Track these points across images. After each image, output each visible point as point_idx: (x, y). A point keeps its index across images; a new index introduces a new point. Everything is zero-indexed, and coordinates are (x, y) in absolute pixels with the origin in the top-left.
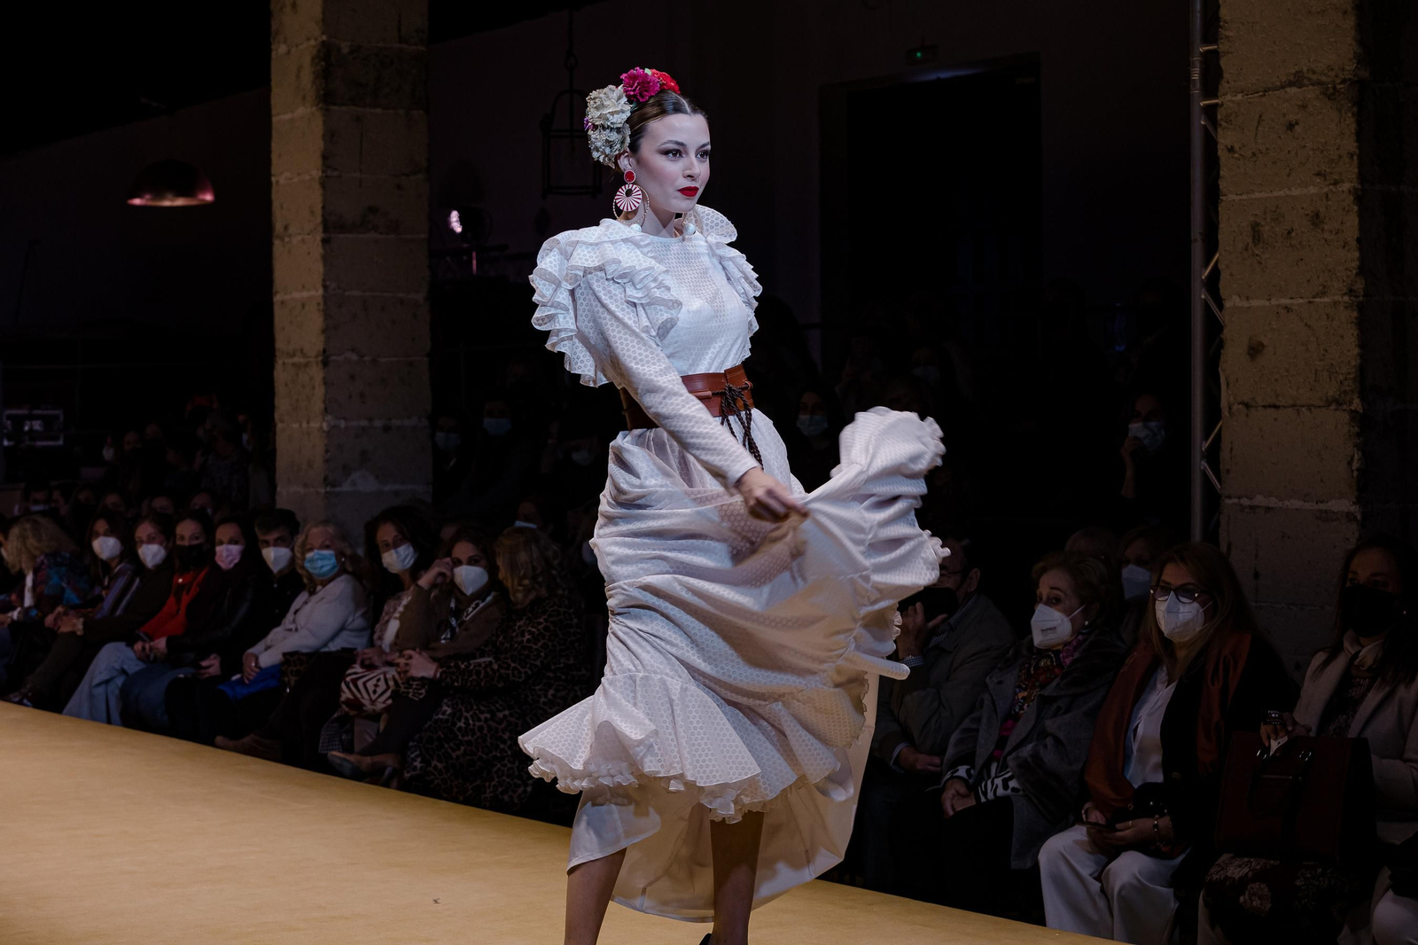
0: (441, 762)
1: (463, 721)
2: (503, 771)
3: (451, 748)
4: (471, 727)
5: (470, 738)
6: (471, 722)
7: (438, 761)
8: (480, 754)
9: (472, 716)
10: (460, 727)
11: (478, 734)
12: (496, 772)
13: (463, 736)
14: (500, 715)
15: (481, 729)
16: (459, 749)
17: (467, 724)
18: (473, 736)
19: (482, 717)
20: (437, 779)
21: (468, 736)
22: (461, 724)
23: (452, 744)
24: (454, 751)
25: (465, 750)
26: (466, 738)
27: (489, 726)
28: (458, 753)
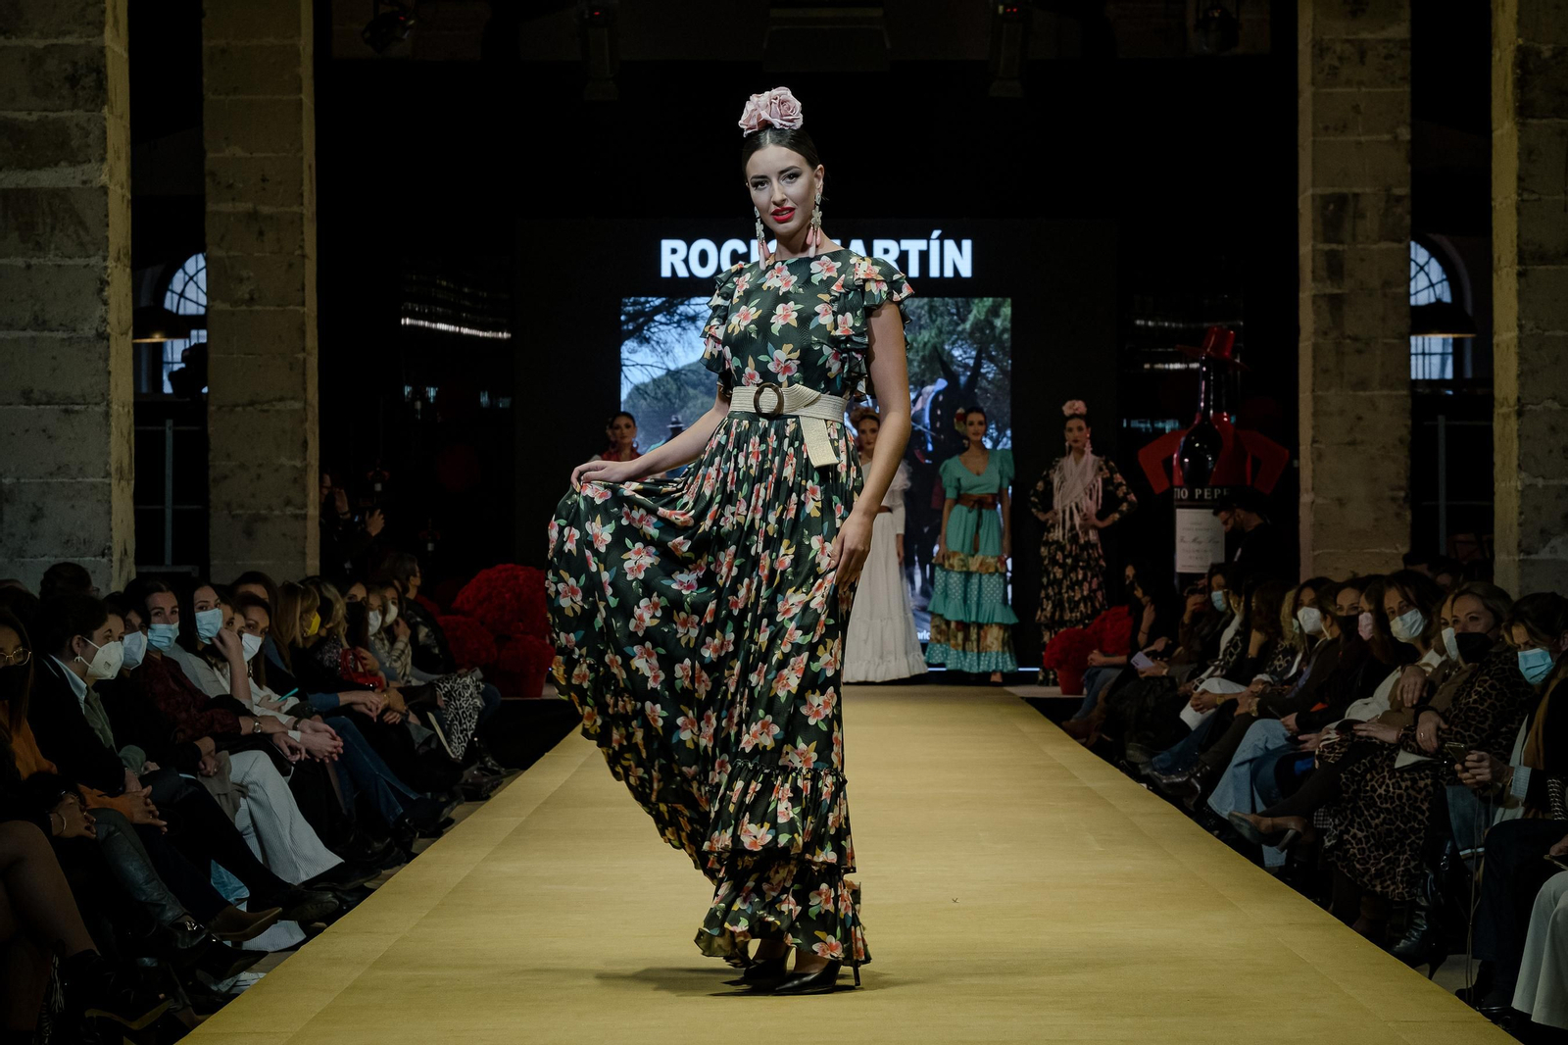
0: (1362, 831)
1: (1384, 787)
2: (1418, 844)
3: (1371, 815)
4: (1391, 794)
5: (1388, 805)
6: (1391, 789)
7: (1358, 829)
8: (1398, 823)
9: (1393, 784)
10: (1380, 794)
11: (1397, 803)
12: (1409, 845)
13: (1382, 803)
14: (1422, 784)
15: (1400, 797)
16: (1378, 817)
17: (1387, 791)
18: (1391, 804)
19: (1403, 785)
20: (1354, 848)
21: (1387, 803)
22: (1381, 791)
23: (1372, 812)
24: (1373, 818)
25: (1384, 819)
26: (1384, 806)
27: (1409, 795)
28: (1377, 821)
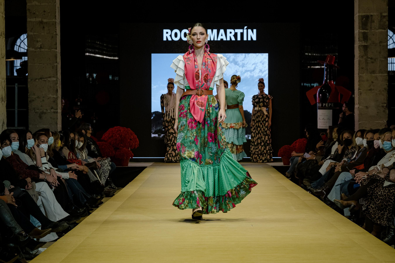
1: (380, 192)
2: (391, 209)
3: (376, 201)
4: (382, 194)
5: (382, 198)
6: (382, 193)
7: (373, 205)
8: (385, 203)
9: (383, 191)
10: (379, 194)
11: (384, 197)
12: (388, 209)
13: (380, 197)
14: (392, 191)
15: (385, 195)
16: (379, 201)
17: (381, 193)
18: (382, 197)
19: (386, 191)
21: (381, 197)
22: (379, 193)
23: (377, 199)
24: (377, 201)
25: (380, 201)
26: (380, 198)
27: (388, 194)
28: (378, 202)
